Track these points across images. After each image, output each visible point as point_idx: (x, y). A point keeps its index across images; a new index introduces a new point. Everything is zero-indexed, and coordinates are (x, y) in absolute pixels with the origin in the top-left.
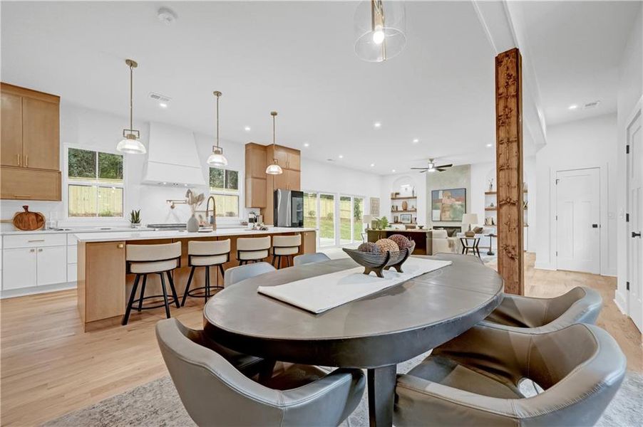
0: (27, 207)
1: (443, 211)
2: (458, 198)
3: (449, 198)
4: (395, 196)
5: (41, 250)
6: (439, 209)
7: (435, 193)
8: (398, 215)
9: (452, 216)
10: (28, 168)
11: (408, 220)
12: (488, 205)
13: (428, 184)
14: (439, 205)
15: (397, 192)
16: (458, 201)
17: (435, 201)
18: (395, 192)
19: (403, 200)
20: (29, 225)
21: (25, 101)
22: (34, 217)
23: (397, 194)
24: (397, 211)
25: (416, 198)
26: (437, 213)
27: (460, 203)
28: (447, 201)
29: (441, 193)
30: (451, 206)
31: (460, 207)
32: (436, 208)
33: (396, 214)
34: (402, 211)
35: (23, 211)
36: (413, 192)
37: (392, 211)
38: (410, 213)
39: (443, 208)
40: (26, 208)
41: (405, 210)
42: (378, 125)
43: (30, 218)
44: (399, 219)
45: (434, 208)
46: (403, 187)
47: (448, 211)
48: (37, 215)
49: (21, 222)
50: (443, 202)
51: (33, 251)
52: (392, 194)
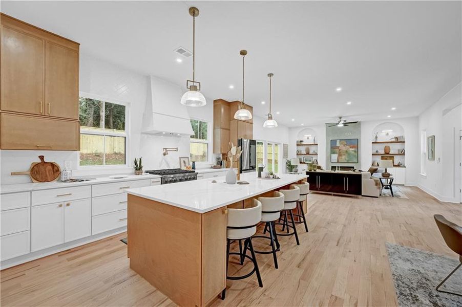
0: (43, 156)
1: (340, 155)
2: (352, 145)
3: (344, 146)
4: (300, 143)
5: (68, 205)
6: (336, 153)
7: (333, 142)
8: (302, 157)
9: (347, 159)
10: (50, 117)
11: (310, 161)
12: (374, 152)
13: (328, 135)
14: (337, 150)
15: (302, 140)
16: (352, 148)
17: (333, 147)
18: (300, 140)
19: (306, 146)
20: (46, 176)
21: (48, 45)
22: (50, 167)
23: (301, 141)
24: (301, 154)
25: (317, 145)
26: (335, 157)
27: (353, 149)
28: (344, 148)
29: (338, 142)
30: (347, 152)
31: (353, 152)
32: (334, 153)
33: (300, 156)
34: (305, 154)
35: (39, 161)
36: (314, 140)
37: (297, 154)
38: (310, 156)
39: (340, 153)
40: (42, 158)
41: (308, 153)
42: (339, 89)
43: (47, 169)
44: (302, 159)
45: (333, 152)
46: (306, 136)
47: (344, 155)
48: (53, 165)
49: (38, 172)
50: (340, 148)
51: (61, 206)
52: (297, 142)
